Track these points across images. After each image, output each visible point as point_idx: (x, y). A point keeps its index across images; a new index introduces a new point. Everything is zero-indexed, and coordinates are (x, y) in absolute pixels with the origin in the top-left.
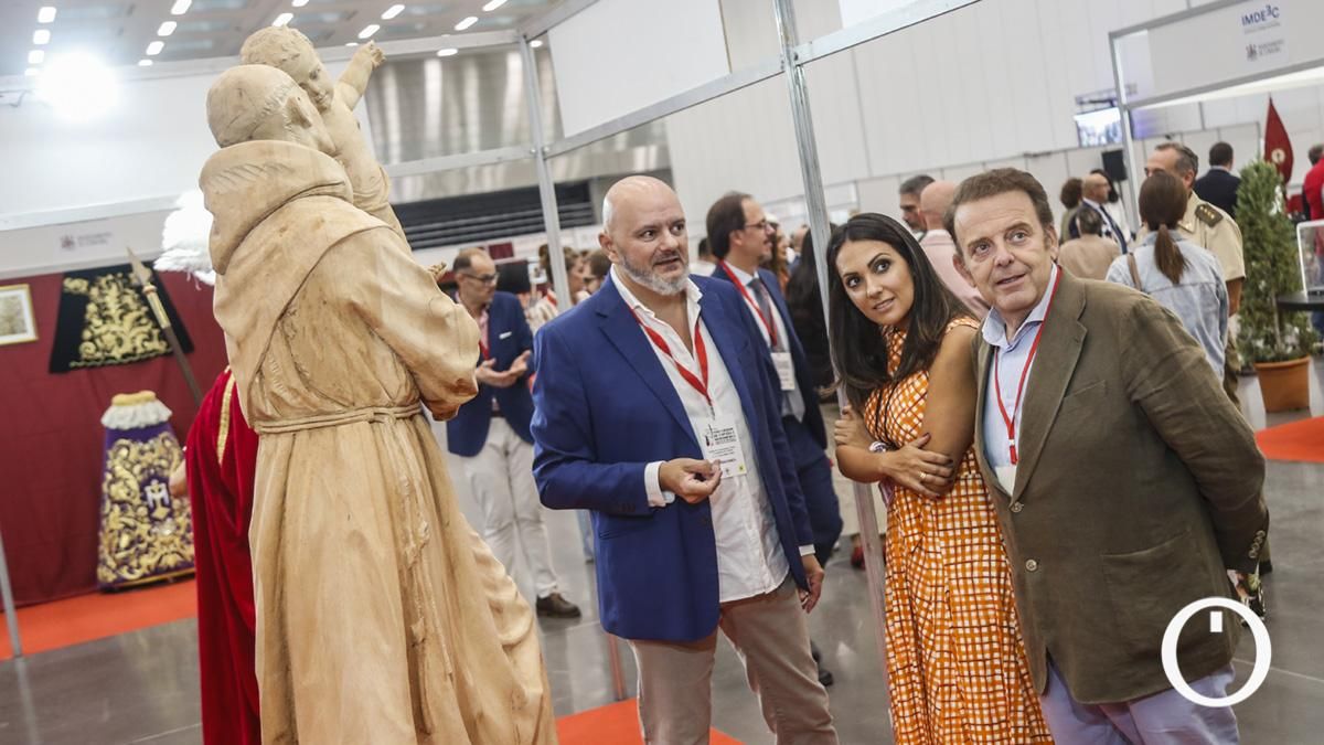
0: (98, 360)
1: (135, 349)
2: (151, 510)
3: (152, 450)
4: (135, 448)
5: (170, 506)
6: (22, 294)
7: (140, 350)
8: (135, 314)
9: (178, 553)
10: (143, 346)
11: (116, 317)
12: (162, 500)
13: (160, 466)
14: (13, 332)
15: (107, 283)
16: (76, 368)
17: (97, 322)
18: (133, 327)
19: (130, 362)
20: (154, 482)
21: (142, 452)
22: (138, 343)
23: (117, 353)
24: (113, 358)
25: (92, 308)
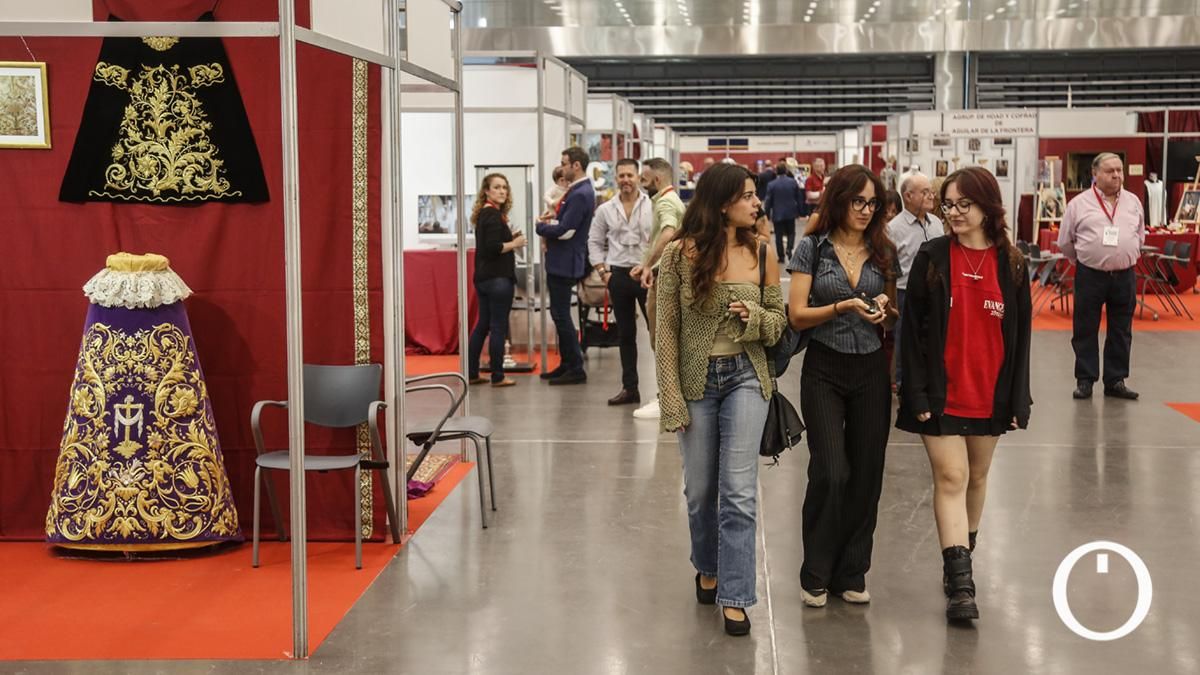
0: (127, 192)
1: (181, 185)
2: (115, 441)
3: (138, 348)
4: (117, 338)
5: (143, 440)
6: (35, 74)
7: (188, 188)
8: (191, 132)
9: (138, 517)
10: (193, 181)
11: (160, 133)
12: (134, 427)
13: (143, 375)
14: (18, 131)
15: (155, 76)
16: (95, 198)
17: (134, 135)
18: (183, 152)
19: (171, 203)
20: (130, 398)
21: (122, 348)
22: (187, 177)
23: (156, 186)
24: (150, 193)
25: (130, 112)
